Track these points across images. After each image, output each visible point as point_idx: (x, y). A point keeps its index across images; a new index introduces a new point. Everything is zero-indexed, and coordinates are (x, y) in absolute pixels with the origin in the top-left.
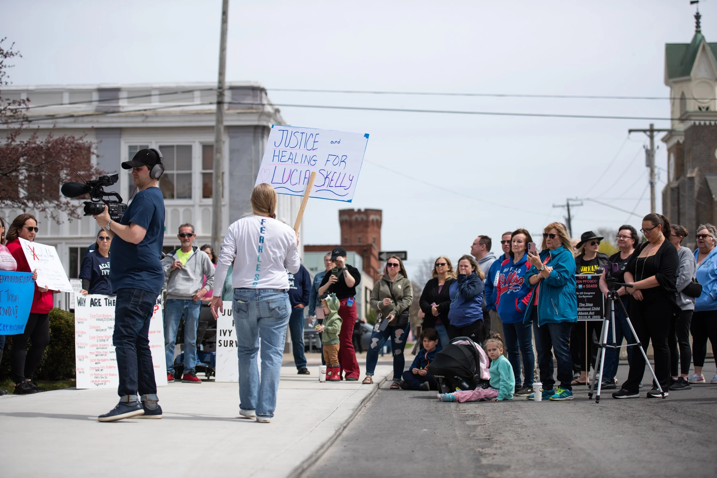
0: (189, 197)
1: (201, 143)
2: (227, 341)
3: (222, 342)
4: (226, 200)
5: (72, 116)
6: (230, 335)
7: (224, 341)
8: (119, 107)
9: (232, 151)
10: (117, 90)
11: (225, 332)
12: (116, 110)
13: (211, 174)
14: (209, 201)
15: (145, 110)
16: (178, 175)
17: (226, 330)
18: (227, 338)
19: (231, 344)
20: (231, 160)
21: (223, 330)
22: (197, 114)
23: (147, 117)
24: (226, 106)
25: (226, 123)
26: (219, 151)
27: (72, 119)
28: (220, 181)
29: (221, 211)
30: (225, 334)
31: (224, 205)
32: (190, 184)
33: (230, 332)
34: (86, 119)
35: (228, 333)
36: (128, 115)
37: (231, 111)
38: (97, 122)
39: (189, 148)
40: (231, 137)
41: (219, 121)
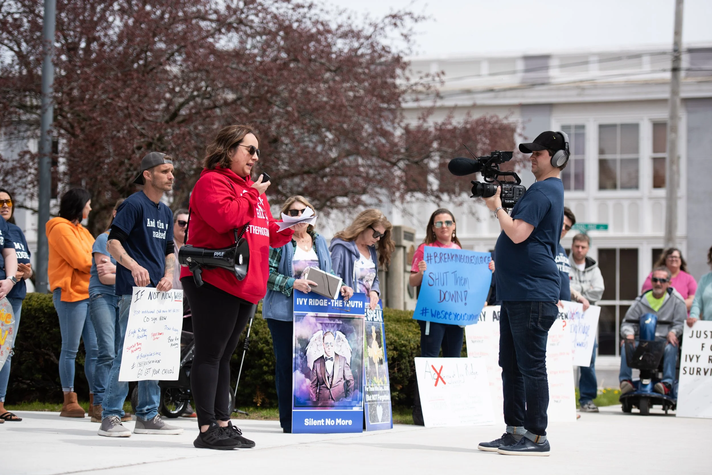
0: (636, 187)
1: (651, 120)
2: (694, 369)
3: (688, 370)
4: (682, 191)
5: (492, 90)
6: (697, 361)
7: (690, 368)
8: (549, 78)
9: (690, 130)
10: (546, 57)
11: (691, 357)
12: (546, 81)
13: (663, 159)
14: (661, 192)
15: (581, 81)
16: (622, 160)
17: (693, 356)
18: (694, 364)
19: (698, 372)
20: (689, 141)
21: (690, 356)
22: (646, 84)
23: (583, 89)
24: (682, 74)
25: (684, 95)
26: (675, 129)
27: (491, 94)
28: (675, 168)
29: (676, 205)
30: (691, 360)
31: (680, 198)
32: (637, 171)
33: (698, 358)
34: (509, 94)
35: (695, 359)
36: (561, 87)
37: (690, 80)
38: (523, 97)
39: (634, 127)
40: (689, 112)
41: (675, 92)
